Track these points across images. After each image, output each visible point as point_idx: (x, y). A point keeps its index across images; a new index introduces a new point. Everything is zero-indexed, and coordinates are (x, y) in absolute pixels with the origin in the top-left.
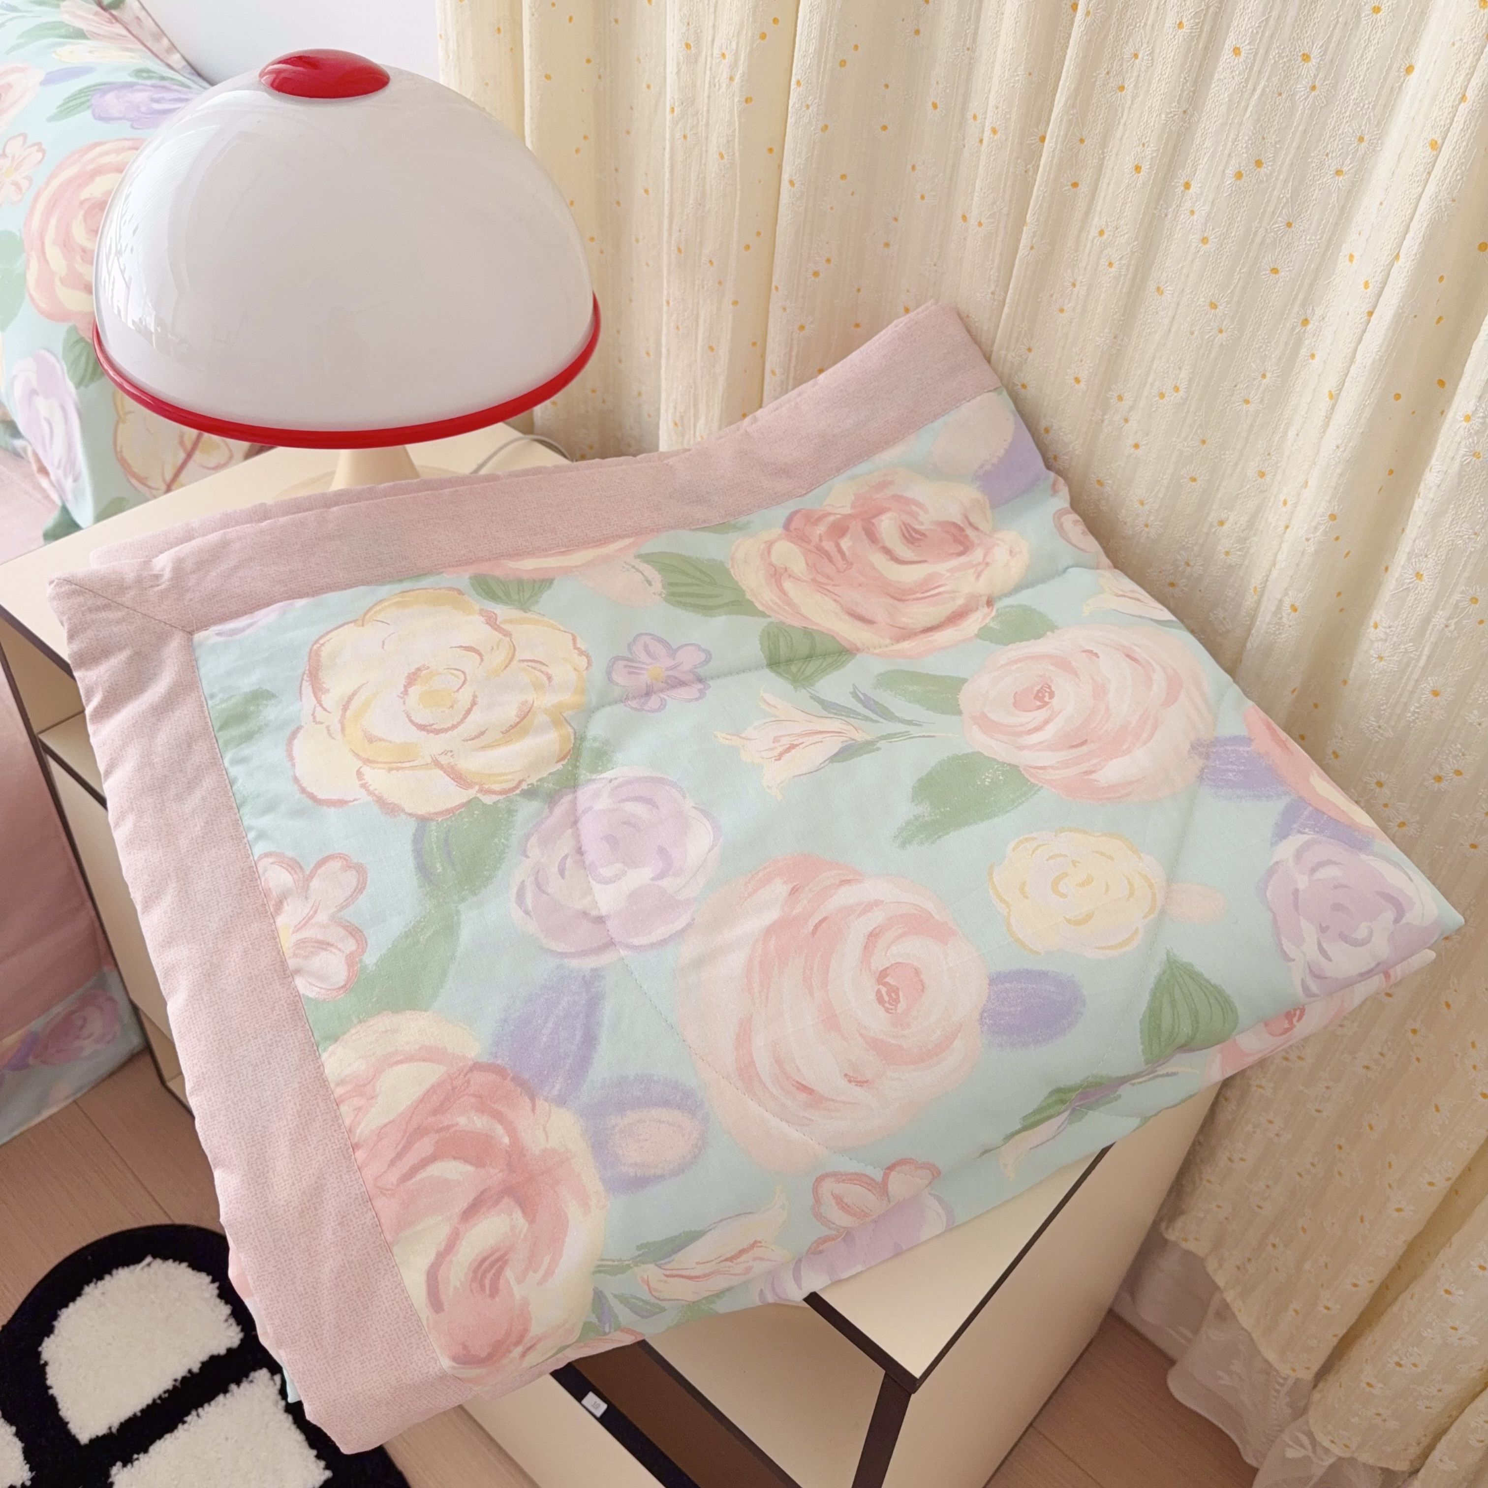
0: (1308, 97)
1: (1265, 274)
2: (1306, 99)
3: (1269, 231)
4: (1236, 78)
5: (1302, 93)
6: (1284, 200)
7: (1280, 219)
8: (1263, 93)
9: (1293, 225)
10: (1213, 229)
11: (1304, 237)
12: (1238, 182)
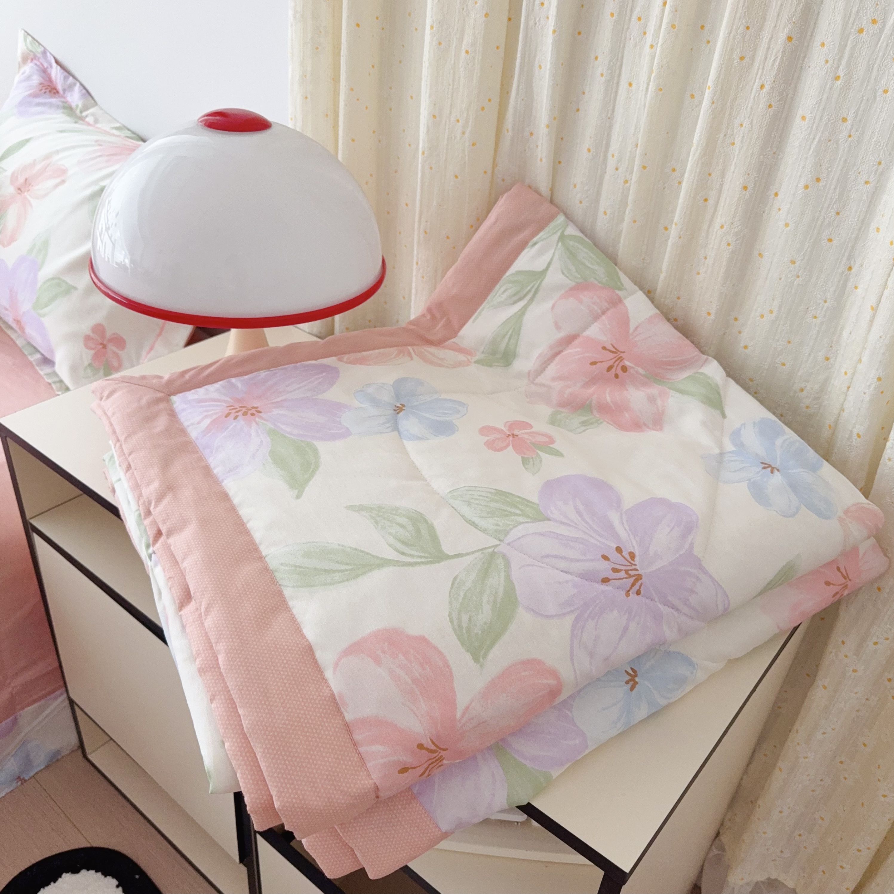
0: (847, 141)
1: (825, 242)
2: (846, 142)
3: (826, 217)
4: (803, 133)
5: (843, 139)
6: (835, 199)
7: (832, 210)
8: (819, 141)
9: (840, 213)
10: (791, 218)
11: (847, 220)
12: (807, 190)
